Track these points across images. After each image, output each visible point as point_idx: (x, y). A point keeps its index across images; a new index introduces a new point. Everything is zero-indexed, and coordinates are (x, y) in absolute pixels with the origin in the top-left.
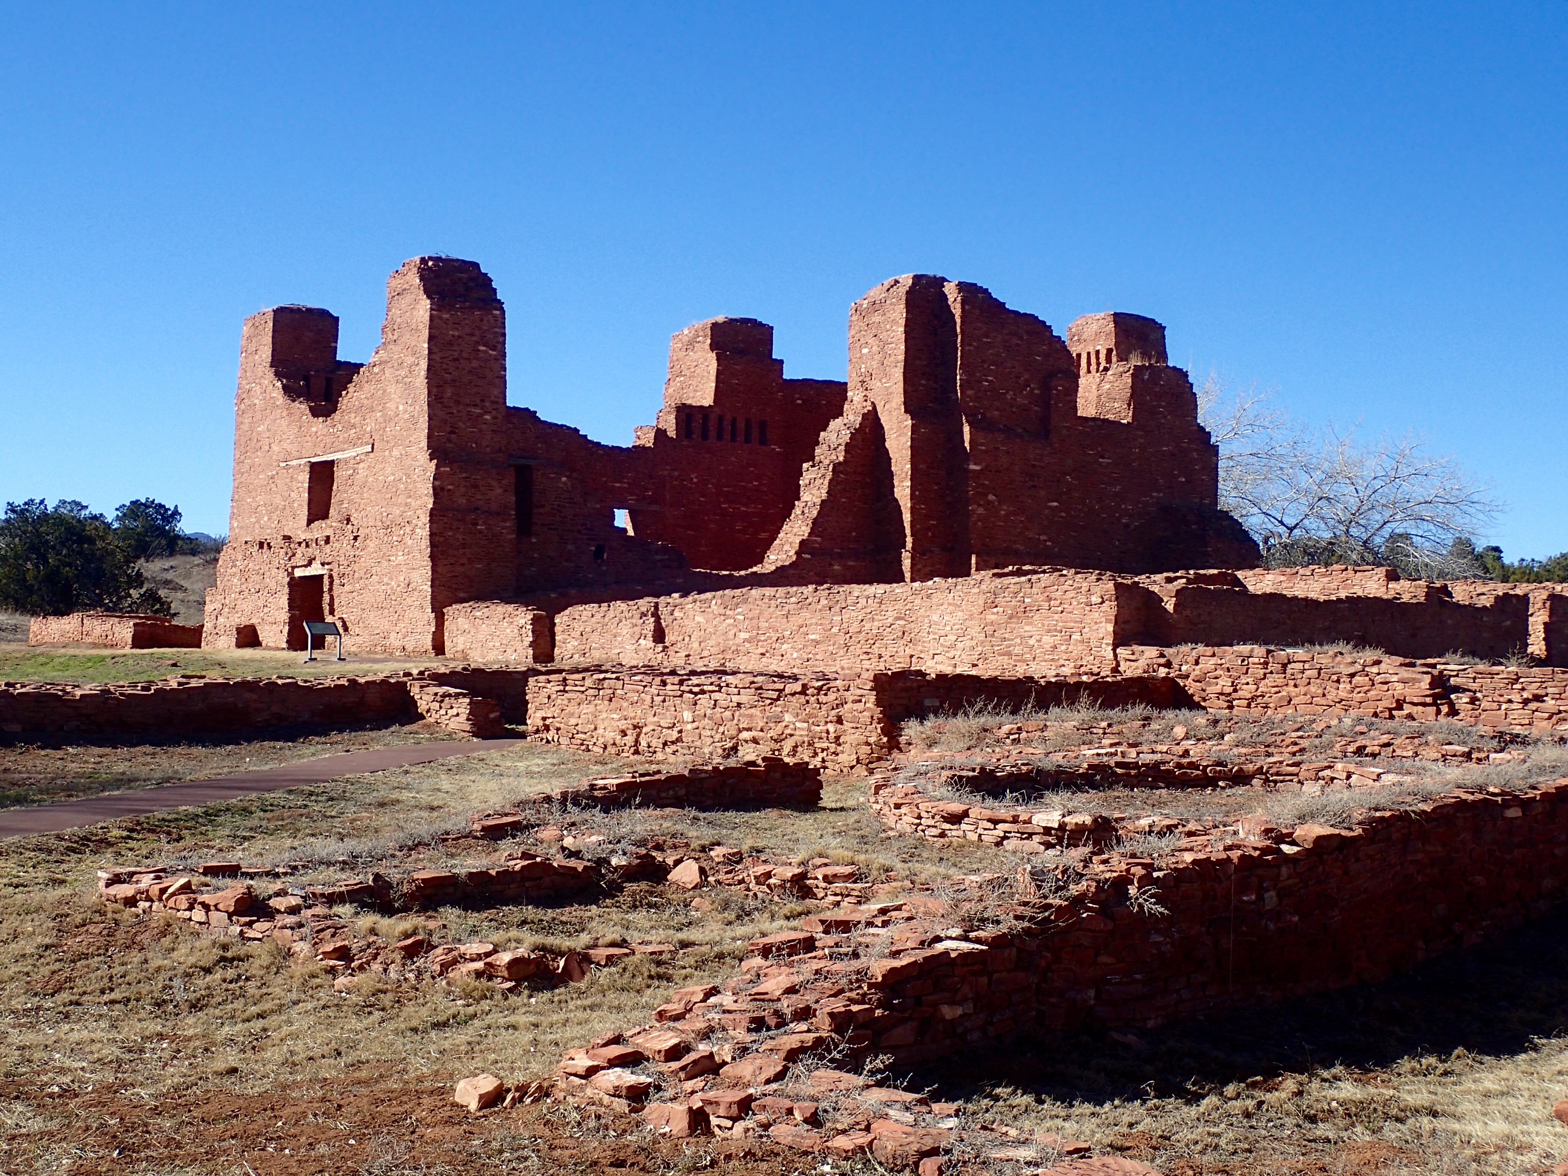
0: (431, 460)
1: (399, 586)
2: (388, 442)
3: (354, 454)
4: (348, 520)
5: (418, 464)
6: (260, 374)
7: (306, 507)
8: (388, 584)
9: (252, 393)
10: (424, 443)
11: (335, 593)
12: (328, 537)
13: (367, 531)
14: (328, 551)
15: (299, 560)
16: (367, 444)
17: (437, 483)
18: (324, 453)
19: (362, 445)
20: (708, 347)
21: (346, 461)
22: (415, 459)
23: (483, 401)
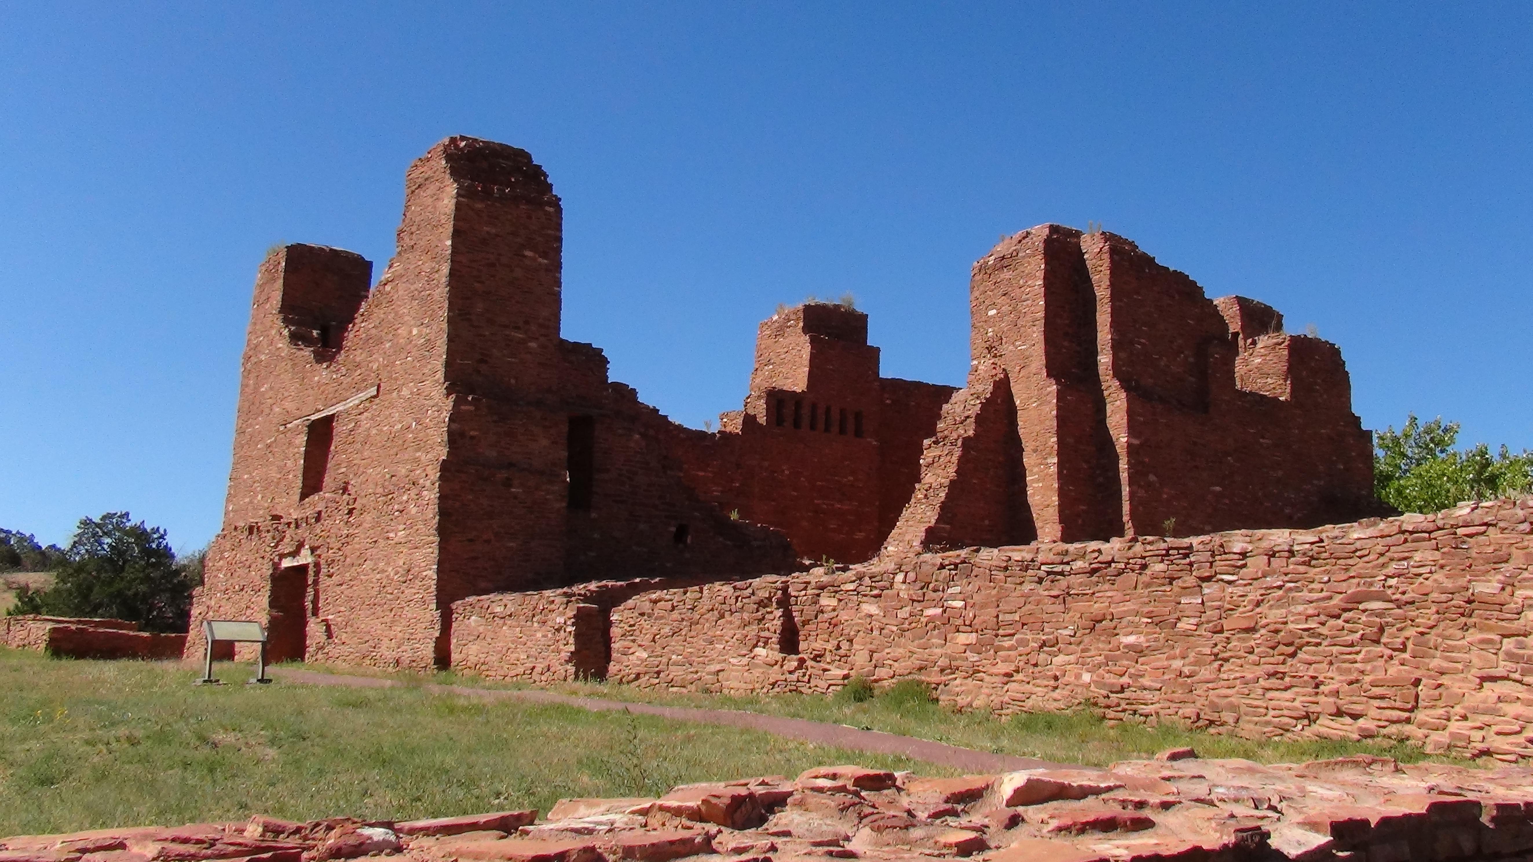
0: (448, 395)
1: (397, 573)
2: (396, 379)
3: (357, 402)
4: (345, 490)
5: (431, 403)
6: (269, 324)
7: (301, 478)
8: (383, 571)
9: (259, 348)
10: (440, 375)
11: (321, 587)
12: (319, 513)
13: (364, 501)
14: (318, 531)
15: (286, 547)
16: (372, 386)
17: (454, 426)
18: (326, 406)
19: (366, 388)
20: (800, 331)
21: (347, 412)
22: (428, 397)
23: (527, 322)
